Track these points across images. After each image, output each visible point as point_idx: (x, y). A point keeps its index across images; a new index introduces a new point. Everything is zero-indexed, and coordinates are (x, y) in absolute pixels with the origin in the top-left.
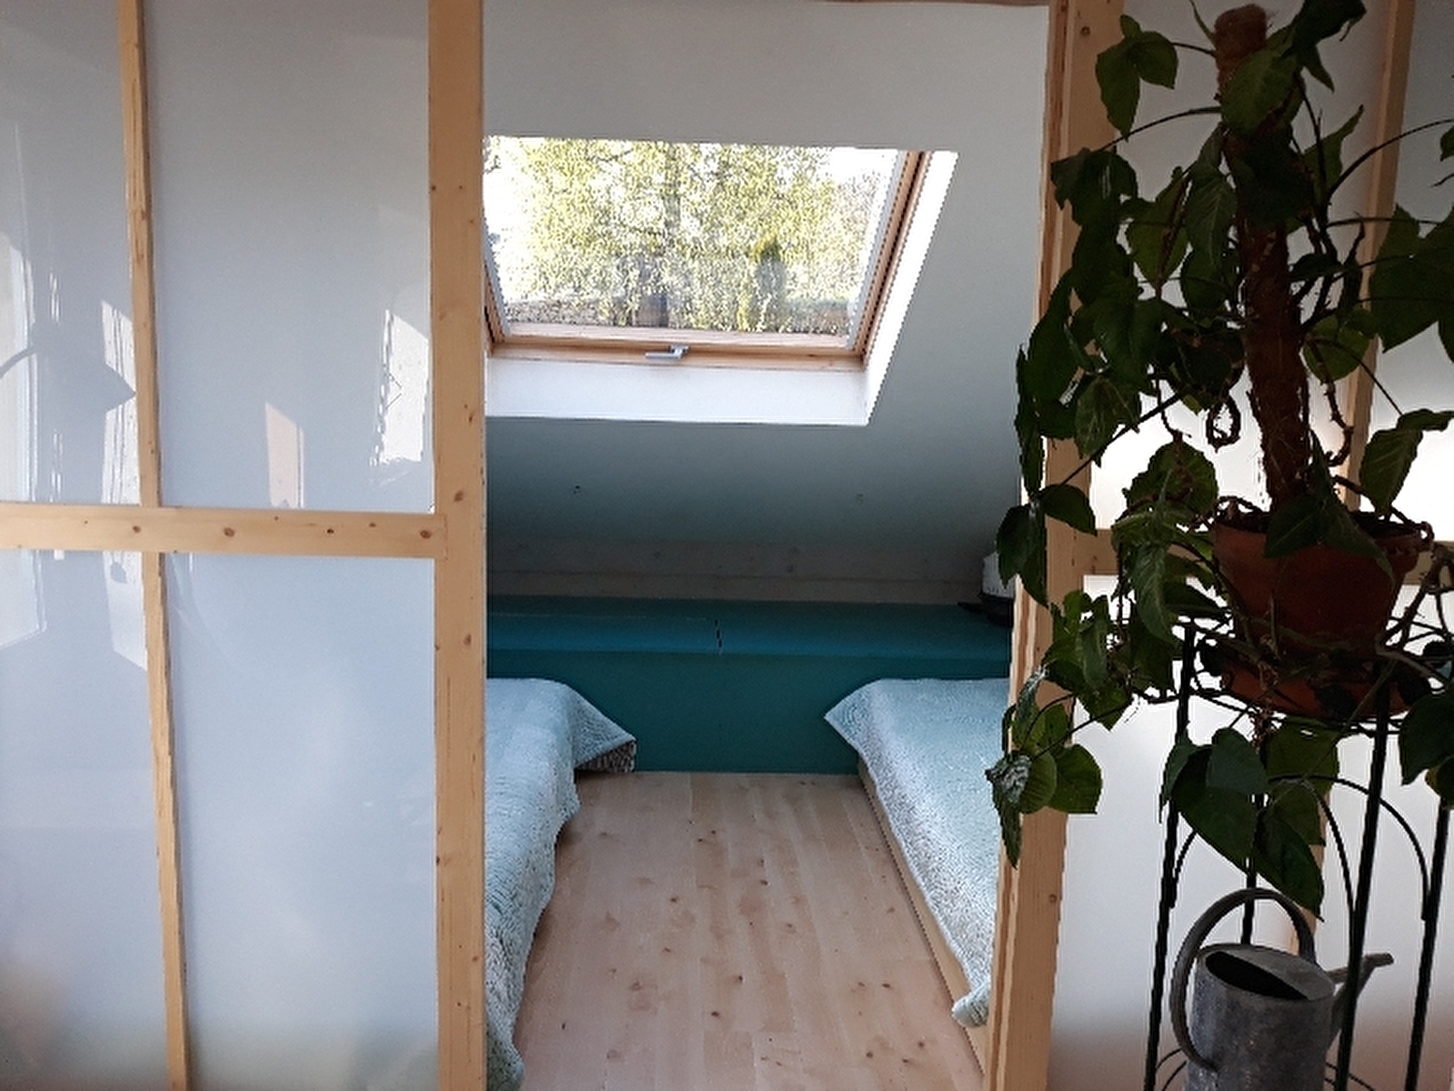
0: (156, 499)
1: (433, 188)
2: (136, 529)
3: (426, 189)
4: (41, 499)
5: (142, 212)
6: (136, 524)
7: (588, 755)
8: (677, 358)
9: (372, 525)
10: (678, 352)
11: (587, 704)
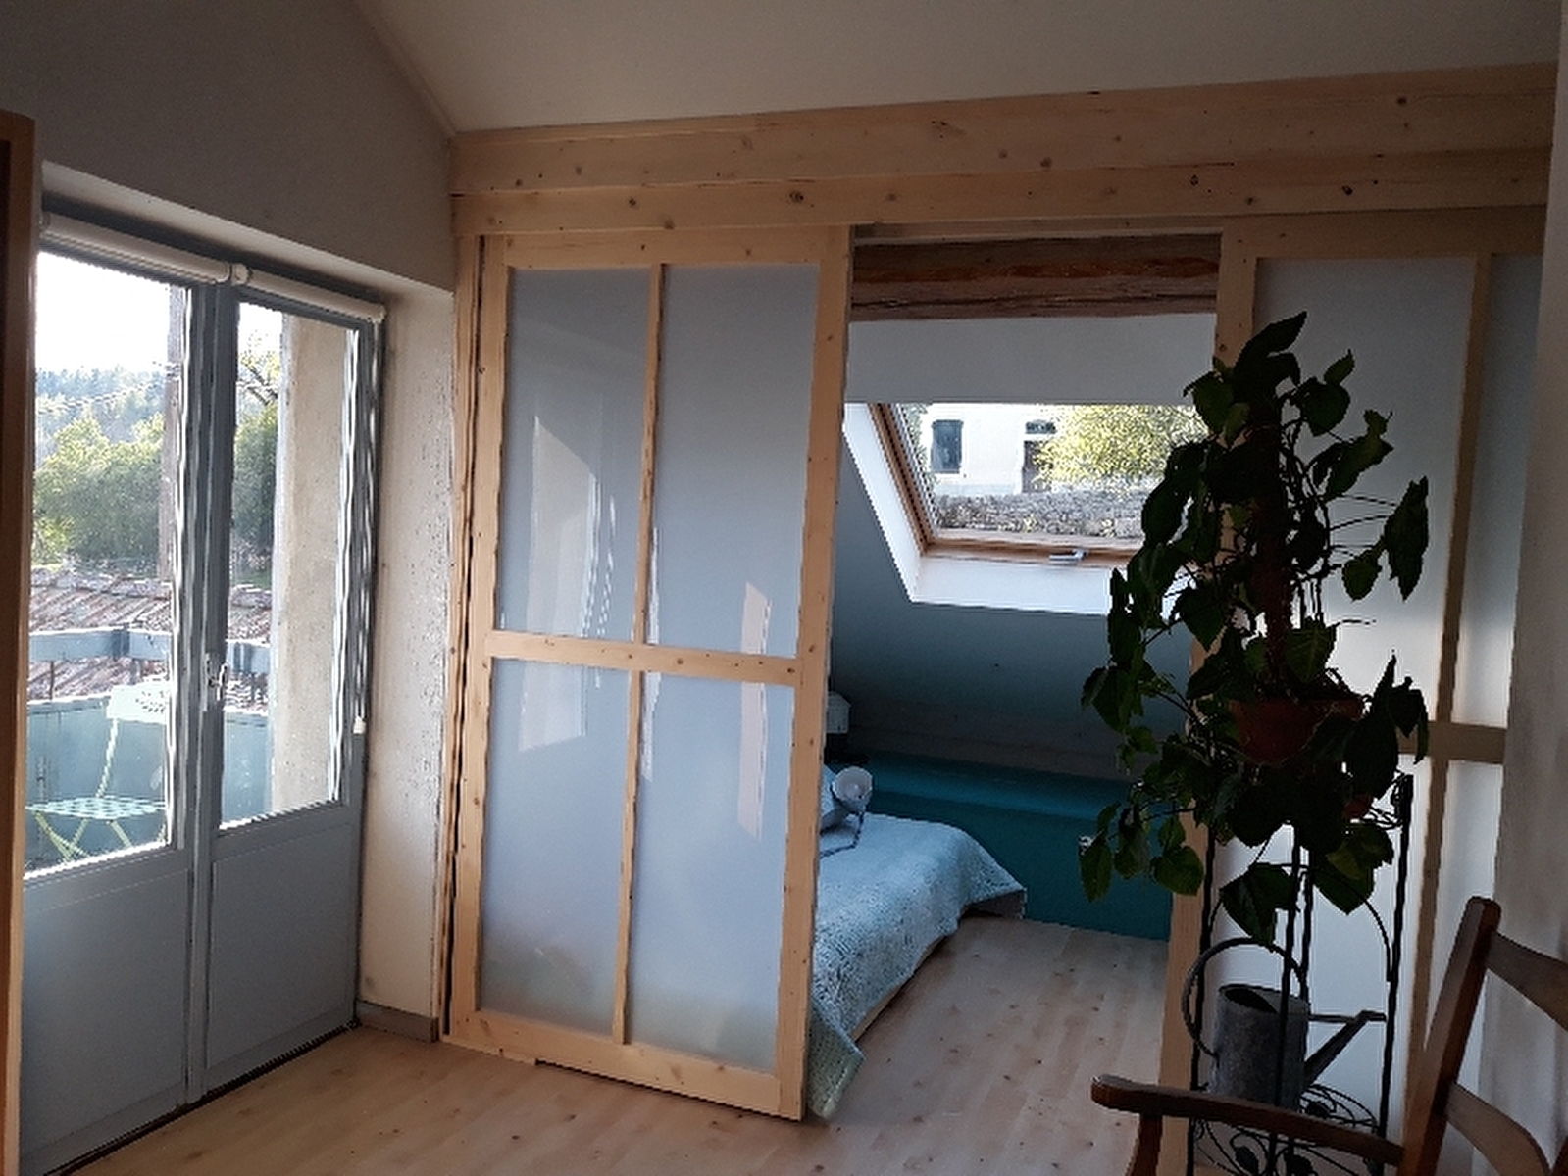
0: (642, 638)
1: (810, 459)
2: (630, 656)
3: (806, 459)
4: (590, 636)
5: (649, 472)
6: (630, 653)
7: (980, 896)
8: (1077, 559)
9: (761, 663)
10: (1079, 555)
11: (981, 849)
